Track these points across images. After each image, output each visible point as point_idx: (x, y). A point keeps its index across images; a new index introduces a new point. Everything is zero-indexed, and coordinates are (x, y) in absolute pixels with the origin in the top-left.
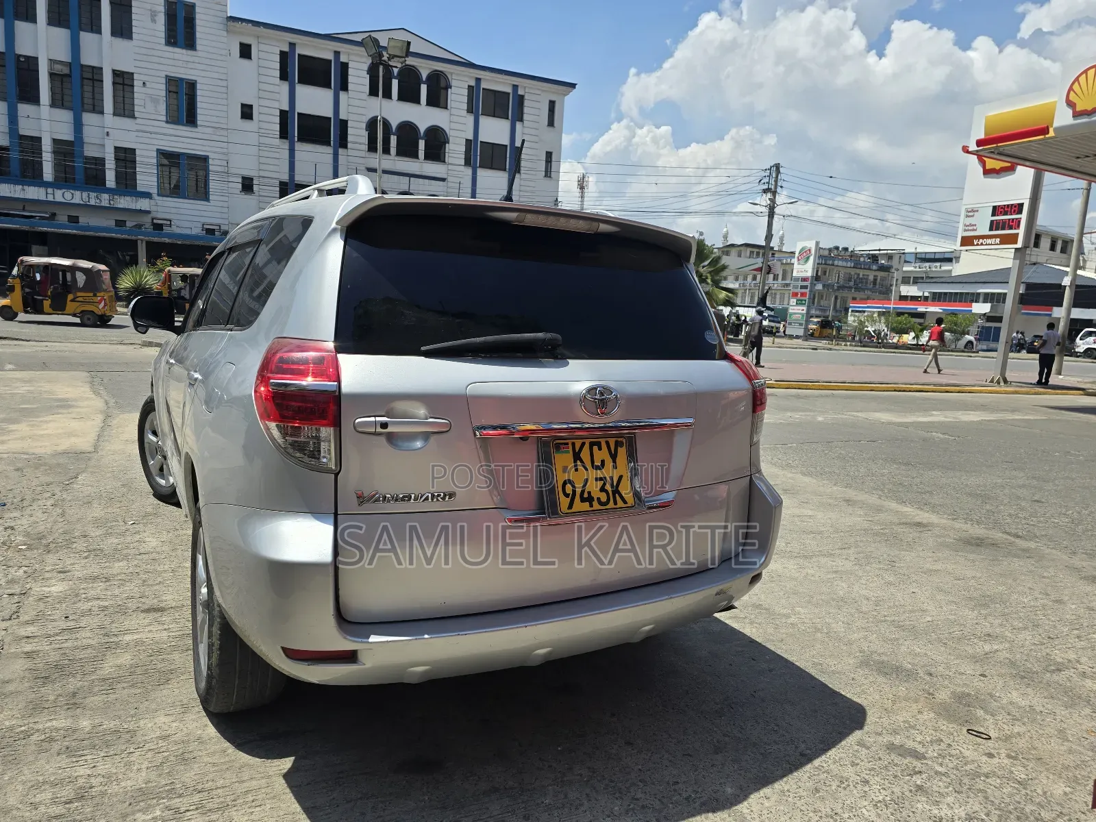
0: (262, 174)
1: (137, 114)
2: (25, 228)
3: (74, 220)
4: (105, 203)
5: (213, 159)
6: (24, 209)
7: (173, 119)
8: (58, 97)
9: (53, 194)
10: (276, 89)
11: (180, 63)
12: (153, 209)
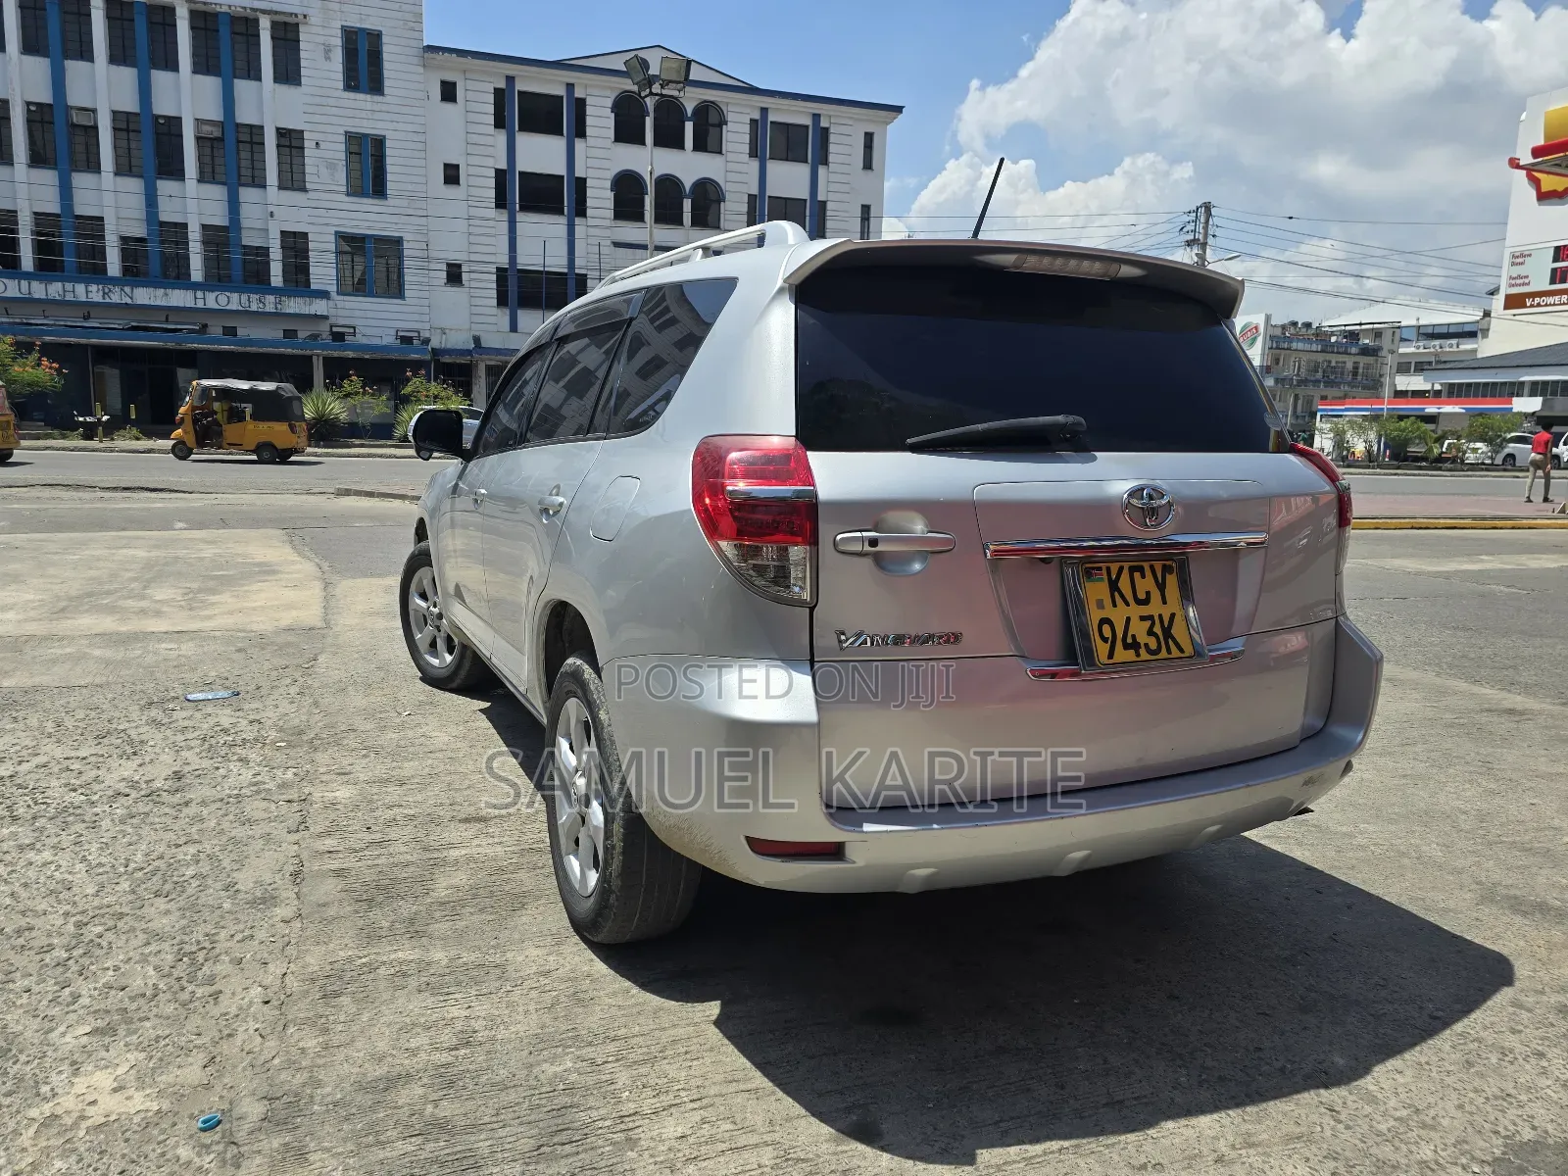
0: (473, 257)
1: (308, 186)
2: (170, 345)
3: (231, 331)
4: (270, 308)
5: (408, 241)
6: (167, 321)
7: (355, 190)
8: (208, 169)
9: (204, 299)
10: (489, 140)
11: (364, 113)
12: (332, 312)
